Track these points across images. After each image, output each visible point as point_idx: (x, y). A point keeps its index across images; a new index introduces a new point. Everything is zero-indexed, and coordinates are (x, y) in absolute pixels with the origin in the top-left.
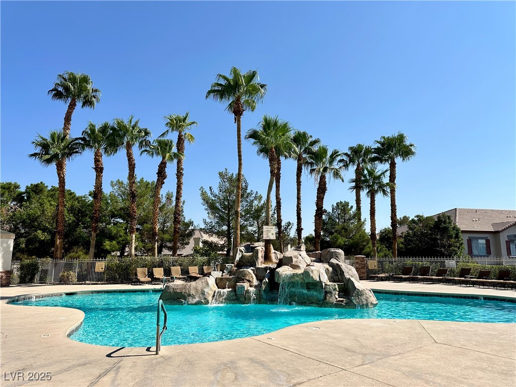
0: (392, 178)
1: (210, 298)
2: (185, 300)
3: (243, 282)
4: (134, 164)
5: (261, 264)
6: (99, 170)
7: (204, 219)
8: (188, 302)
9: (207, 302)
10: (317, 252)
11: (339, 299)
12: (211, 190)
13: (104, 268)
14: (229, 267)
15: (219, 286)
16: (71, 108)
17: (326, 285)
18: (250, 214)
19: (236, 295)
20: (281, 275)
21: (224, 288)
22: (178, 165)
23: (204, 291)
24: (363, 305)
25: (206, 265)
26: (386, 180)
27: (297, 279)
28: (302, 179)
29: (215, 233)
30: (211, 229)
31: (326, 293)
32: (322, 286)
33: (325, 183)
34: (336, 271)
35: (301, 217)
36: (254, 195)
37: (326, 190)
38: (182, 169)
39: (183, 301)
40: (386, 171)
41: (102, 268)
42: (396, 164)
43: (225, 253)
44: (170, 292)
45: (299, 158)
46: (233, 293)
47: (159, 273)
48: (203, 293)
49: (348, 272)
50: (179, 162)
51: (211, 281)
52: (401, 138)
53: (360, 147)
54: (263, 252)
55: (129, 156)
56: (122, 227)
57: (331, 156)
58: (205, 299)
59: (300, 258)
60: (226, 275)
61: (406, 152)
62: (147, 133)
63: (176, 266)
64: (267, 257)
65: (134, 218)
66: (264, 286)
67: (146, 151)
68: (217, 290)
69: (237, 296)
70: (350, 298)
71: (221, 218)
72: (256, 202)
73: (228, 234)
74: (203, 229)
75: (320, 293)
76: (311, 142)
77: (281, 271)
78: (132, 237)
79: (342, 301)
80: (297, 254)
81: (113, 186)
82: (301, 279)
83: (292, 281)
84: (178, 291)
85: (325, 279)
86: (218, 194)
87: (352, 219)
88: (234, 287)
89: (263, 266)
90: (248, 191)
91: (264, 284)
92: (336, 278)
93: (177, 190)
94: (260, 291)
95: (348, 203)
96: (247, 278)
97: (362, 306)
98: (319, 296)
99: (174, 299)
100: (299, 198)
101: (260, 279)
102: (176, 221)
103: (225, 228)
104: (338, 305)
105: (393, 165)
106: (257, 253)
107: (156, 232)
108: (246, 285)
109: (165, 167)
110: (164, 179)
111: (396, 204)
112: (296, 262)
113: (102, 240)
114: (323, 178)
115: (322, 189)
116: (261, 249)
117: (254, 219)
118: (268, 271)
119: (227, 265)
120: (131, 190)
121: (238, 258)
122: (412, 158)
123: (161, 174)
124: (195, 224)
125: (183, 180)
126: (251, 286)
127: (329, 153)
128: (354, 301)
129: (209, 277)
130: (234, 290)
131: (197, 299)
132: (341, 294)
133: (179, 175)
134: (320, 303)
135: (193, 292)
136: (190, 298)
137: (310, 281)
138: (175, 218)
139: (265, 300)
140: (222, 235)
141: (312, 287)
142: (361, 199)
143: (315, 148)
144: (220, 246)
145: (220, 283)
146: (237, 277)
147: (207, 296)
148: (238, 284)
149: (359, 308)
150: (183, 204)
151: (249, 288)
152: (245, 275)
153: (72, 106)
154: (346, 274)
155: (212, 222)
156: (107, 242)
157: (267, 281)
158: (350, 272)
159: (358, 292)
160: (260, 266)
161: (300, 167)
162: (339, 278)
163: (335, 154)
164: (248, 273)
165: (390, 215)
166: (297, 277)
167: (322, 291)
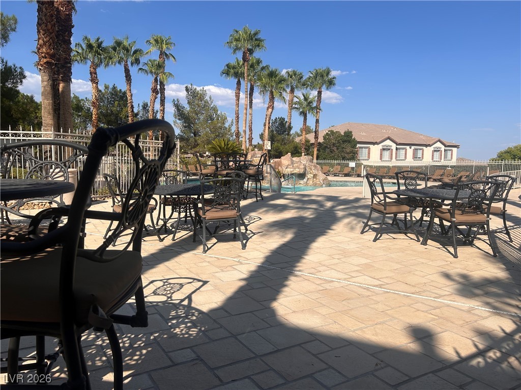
34: (311, 168)
167: (306, 178)
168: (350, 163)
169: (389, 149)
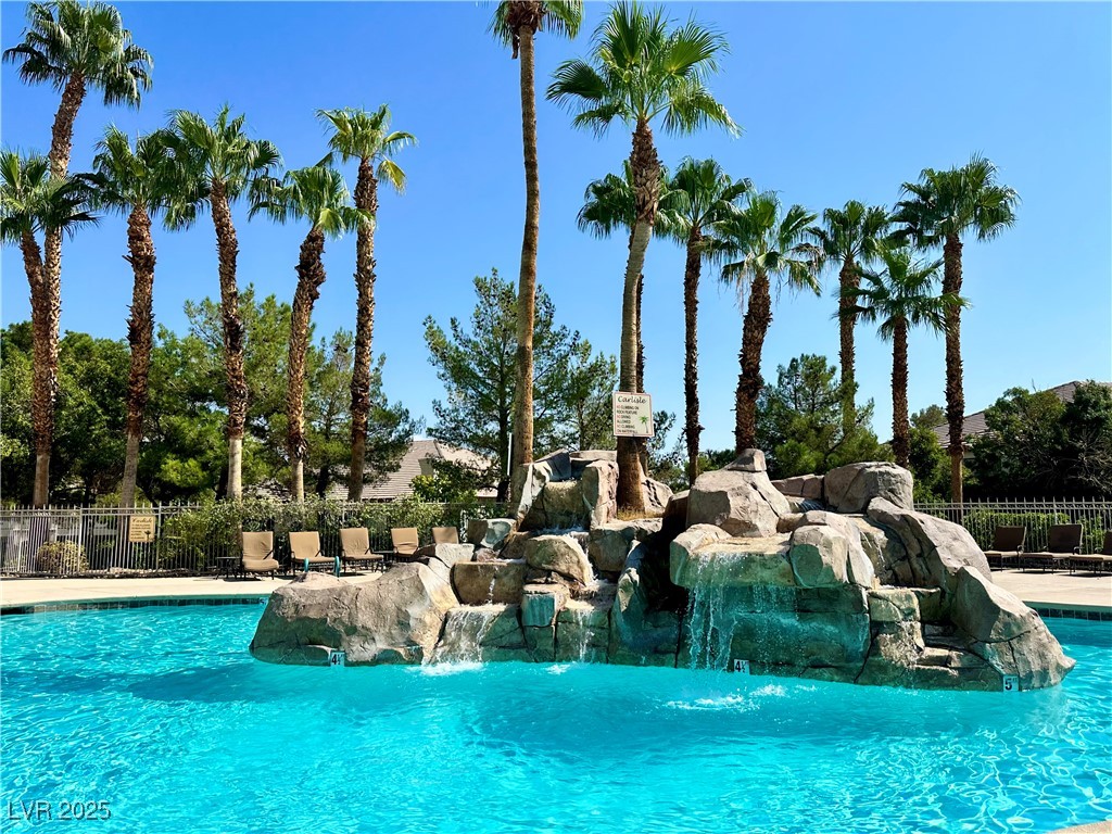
0: (952, 282)
1: (428, 641)
2: (337, 646)
3: (547, 582)
4: (235, 243)
5: (606, 518)
6: (142, 262)
7: (434, 402)
8: (346, 656)
9: (416, 656)
10: (805, 477)
11: (929, 652)
12: (455, 327)
13: (152, 530)
14: (498, 529)
15: (463, 596)
16: (70, 100)
17: (873, 596)
18: (561, 390)
19: (522, 628)
20: (697, 559)
21: (479, 603)
22: (359, 251)
23: (407, 615)
24: (1030, 675)
25: (440, 524)
26: (936, 290)
27: (766, 574)
28: (700, 294)
29: (466, 440)
30: (454, 429)
31: (877, 627)
32: (861, 602)
33: (766, 302)
34: (900, 541)
35: (698, 396)
36: (569, 341)
37: (769, 320)
38: (370, 261)
39: (329, 650)
40: (938, 264)
41: (148, 533)
42: (961, 245)
43: (494, 493)
44: (284, 618)
45: (693, 235)
46: (513, 622)
47: (305, 545)
48: (403, 623)
49: (949, 548)
50: (363, 240)
51: (434, 576)
52: (979, 172)
53: (854, 208)
54: (613, 479)
55: (220, 220)
56: (212, 422)
57: (785, 226)
58: (410, 643)
59: (755, 495)
60: (487, 556)
61: (993, 213)
62: (266, 156)
63: (356, 526)
64: (626, 497)
65: (237, 394)
66: (623, 599)
67: (265, 205)
68: (457, 609)
69: (527, 633)
70: (976, 647)
71: (484, 403)
72: (574, 358)
73: (499, 444)
74: (437, 430)
75: (852, 628)
76: (726, 192)
77: (695, 543)
78: (234, 446)
79: (945, 661)
80: (742, 483)
81: (190, 314)
82: (783, 576)
83: (740, 583)
84: (312, 614)
85: (866, 574)
86: (473, 338)
87: (832, 403)
88: (515, 599)
89: (617, 525)
90: (554, 328)
91: (625, 588)
92: (902, 569)
93: (358, 319)
94: (609, 614)
95: (825, 359)
96: (563, 567)
97: (1025, 681)
98: (846, 638)
99: (298, 645)
100: (690, 347)
101: (608, 573)
102: (358, 405)
103: (494, 427)
104: (926, 678)
105: (953, 250)
106: (594, 478)
107: (298, 433)
108: (558, 592)
109: (320, 249)
110: (318, 283)
111: (963, 356)
112: (744, 509)
113: (160, 458)
114: (760, 286)
115: (757, 319)
116: (606, 469)
117: (569, 405)
118: (636, 543)
119: (490, 521)
120: (227, 316)
121: (527, 499)
122: (1004, 231)
123: (310, 269)
124: (414, 416)
125: (374, 292)
126: (575, 596)
127: (781, 216)
128: (996, 661)
129: (426, 562)
130: (517, 613)
131: (381, 645)
132: (929, 629)
133: (364, 277)
134: (852, 665)
135: (364, 618)
136: (355, 639)
137: (822, 581)
138: (356, 396)
139: (631, 648)
140: (485, 447)
141: (815, 605)
142: (855, 351)
143: (740, 207)
144: (479, 473)
145: (465, 585)
146: (527, 564)
147: (416, 632)
148: (529, 588)
149: (1015, 686)
150: (381, 364)
151: (573, 605)
152: (553, 557)
153: (74, 95)
154: (943, 554)
155: (457, 410)
156: (171, 463)
157: (636, 578)
158: (956, 545)
159: (1007, 625)
160: (604, 526)
161: (694, 261)
162: (913, 571)
163: (796, 219)
164: (563, 550)
165: (945, 388)
166: (764, 566)
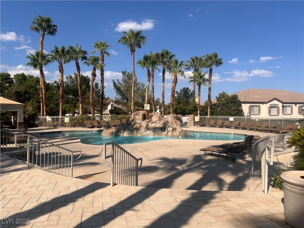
0: (210, 76)
6: (62, 71)
11: (173, 133)
12: (118, 81)
19: (133, 132)
29: (120, 103)
30: (118, 101)
32: (167, 129)
33: (177, 79)
34: (173, 123)
41: (68, 121)
42: (212, 69)
62: (85, 53)
70: (177, 133)
72: (141, 87)
76: (170, 56)
78: (81, 106)
85: (168, 126)
86: (122, 83)
88: (132, 129)
94: (143, 131)
95: (189, 88)
114: (176, 76)
115: (175, 82)
121: (134, 118)
123: (94, 75)
124: (110, 99)
133: (102, 74)
139: (145, 134)
140: (124, 105)
145: (126, 128)
149: (180, 137)
152: (137, 125)
153: (43, 35)
155: (119, 98)
157: (146, 127)
167: (167, 131)
168: (230, 118)
169: (277, 107)
